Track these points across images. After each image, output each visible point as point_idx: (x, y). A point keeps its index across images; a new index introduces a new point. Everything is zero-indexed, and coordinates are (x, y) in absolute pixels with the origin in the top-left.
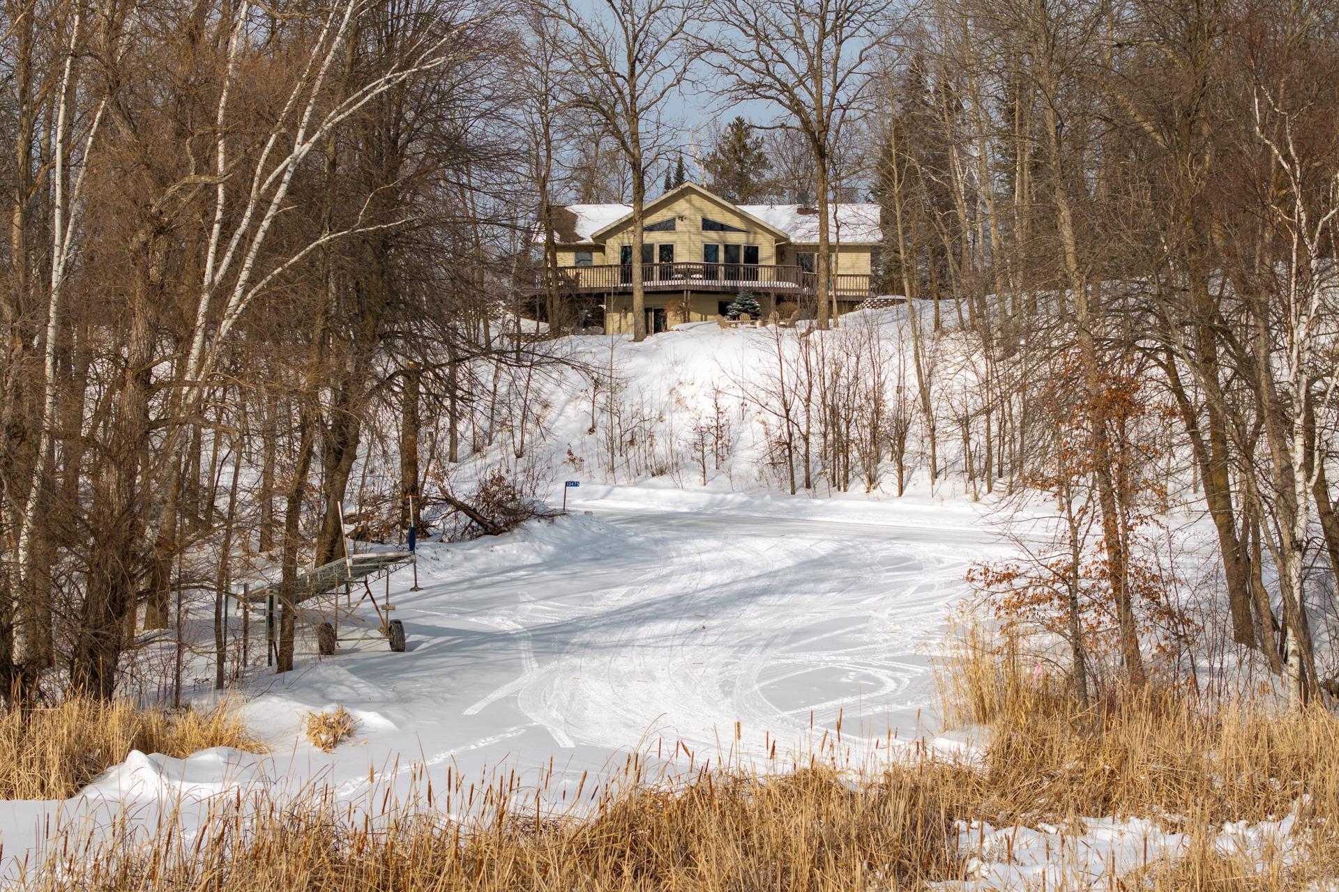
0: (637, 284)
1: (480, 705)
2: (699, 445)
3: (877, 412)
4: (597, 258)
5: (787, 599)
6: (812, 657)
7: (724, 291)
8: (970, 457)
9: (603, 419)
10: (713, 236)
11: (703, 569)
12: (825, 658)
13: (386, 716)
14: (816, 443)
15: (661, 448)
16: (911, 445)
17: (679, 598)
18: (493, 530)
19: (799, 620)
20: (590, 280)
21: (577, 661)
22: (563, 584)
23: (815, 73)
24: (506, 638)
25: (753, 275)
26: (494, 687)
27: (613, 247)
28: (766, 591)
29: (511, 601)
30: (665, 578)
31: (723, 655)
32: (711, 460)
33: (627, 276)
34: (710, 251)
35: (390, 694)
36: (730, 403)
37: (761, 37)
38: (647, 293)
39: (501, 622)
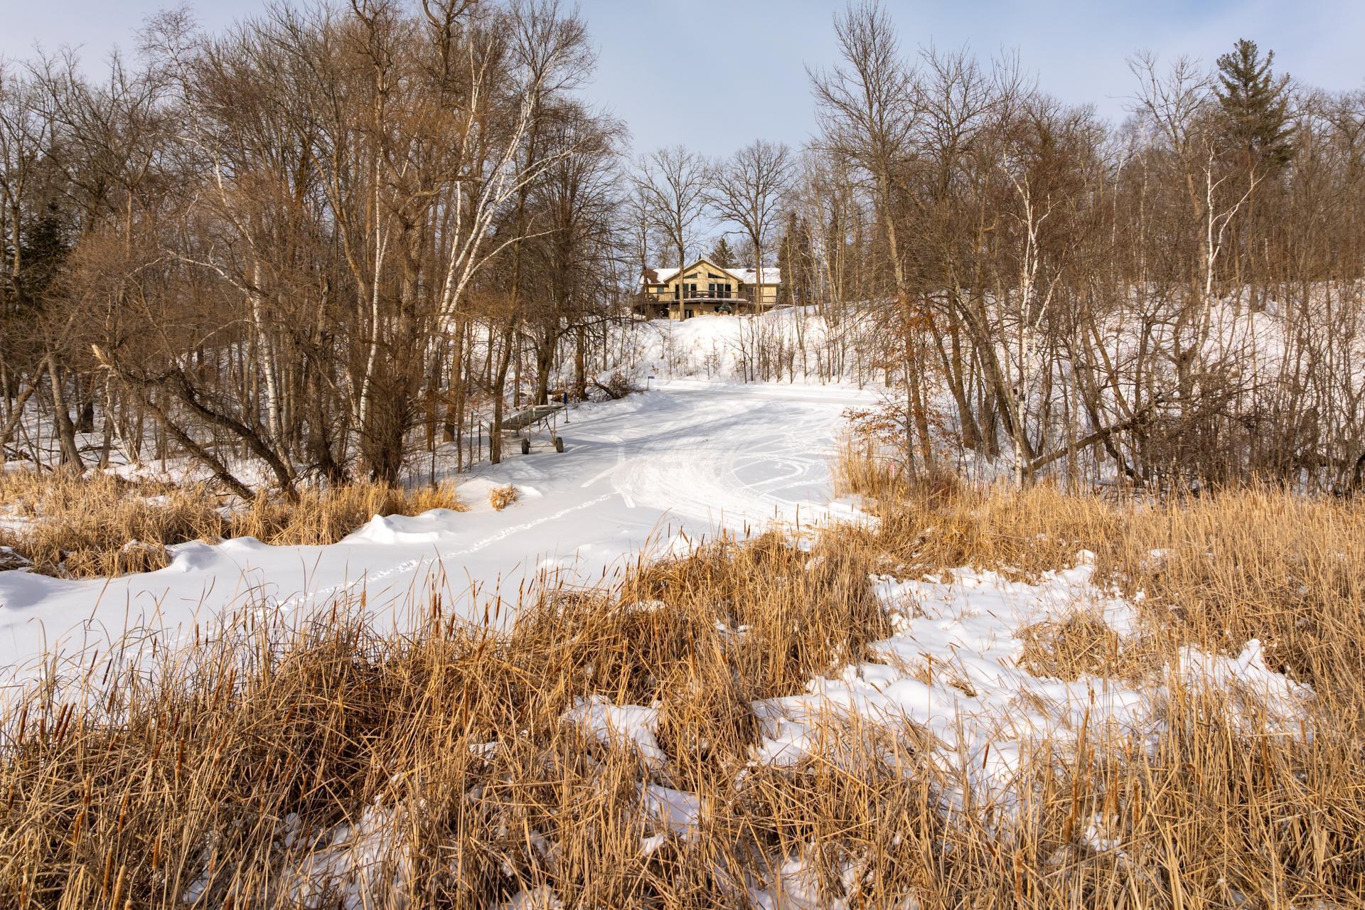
0: (682, 300)
1: (591, 481)
2: (707, 363)
3: (781, 348)
4: (666, 290)
5: (746, 427)
6: (759, 455)
7: (717, 303)
8: (821, 367)
9: (667, 353)
10: (712, 280)
11: (707, 413)
12: (766, 456)
13: (537, 489)
14: (755, 362)
15: (691, 365)
16: (796, 362)
17: (696, 427)
18: (616, 397)
19: (751, 437)
20: (664, 298)
21: (644, 457)
22: (645, 421)
23: (754, 209)
24: (613, 446)
25: (729, 296)
26: (600, 471)
27: (672, 285)
28: (736, 423)
29: (621, 428)
30: (689, 418)
31: (715, 454)
32: (711, 369)
33: (677, 297)
34: (711, 286)
35: (546, 476)
36: (719, 345)
37: (732, 195)
38: (686, 304)
39: (613, 438)
